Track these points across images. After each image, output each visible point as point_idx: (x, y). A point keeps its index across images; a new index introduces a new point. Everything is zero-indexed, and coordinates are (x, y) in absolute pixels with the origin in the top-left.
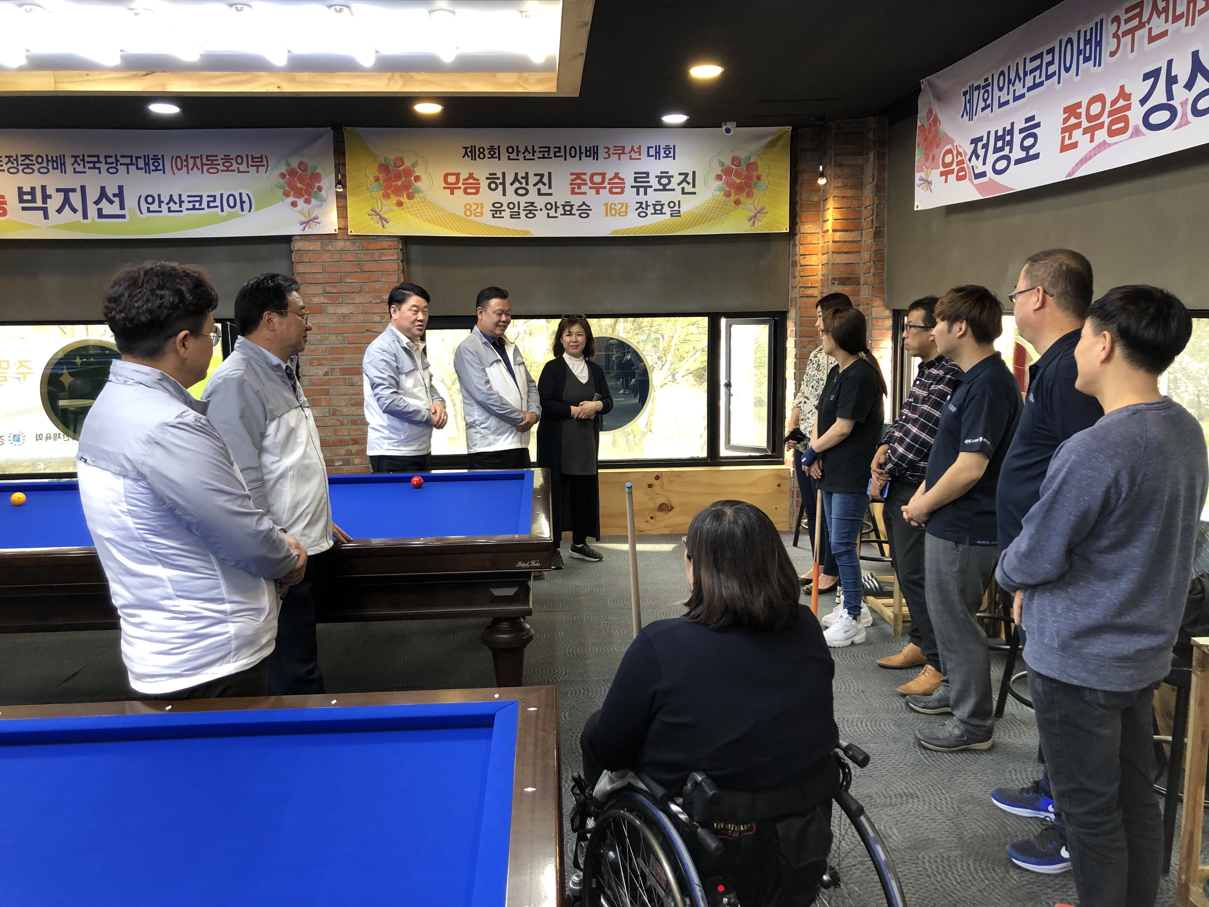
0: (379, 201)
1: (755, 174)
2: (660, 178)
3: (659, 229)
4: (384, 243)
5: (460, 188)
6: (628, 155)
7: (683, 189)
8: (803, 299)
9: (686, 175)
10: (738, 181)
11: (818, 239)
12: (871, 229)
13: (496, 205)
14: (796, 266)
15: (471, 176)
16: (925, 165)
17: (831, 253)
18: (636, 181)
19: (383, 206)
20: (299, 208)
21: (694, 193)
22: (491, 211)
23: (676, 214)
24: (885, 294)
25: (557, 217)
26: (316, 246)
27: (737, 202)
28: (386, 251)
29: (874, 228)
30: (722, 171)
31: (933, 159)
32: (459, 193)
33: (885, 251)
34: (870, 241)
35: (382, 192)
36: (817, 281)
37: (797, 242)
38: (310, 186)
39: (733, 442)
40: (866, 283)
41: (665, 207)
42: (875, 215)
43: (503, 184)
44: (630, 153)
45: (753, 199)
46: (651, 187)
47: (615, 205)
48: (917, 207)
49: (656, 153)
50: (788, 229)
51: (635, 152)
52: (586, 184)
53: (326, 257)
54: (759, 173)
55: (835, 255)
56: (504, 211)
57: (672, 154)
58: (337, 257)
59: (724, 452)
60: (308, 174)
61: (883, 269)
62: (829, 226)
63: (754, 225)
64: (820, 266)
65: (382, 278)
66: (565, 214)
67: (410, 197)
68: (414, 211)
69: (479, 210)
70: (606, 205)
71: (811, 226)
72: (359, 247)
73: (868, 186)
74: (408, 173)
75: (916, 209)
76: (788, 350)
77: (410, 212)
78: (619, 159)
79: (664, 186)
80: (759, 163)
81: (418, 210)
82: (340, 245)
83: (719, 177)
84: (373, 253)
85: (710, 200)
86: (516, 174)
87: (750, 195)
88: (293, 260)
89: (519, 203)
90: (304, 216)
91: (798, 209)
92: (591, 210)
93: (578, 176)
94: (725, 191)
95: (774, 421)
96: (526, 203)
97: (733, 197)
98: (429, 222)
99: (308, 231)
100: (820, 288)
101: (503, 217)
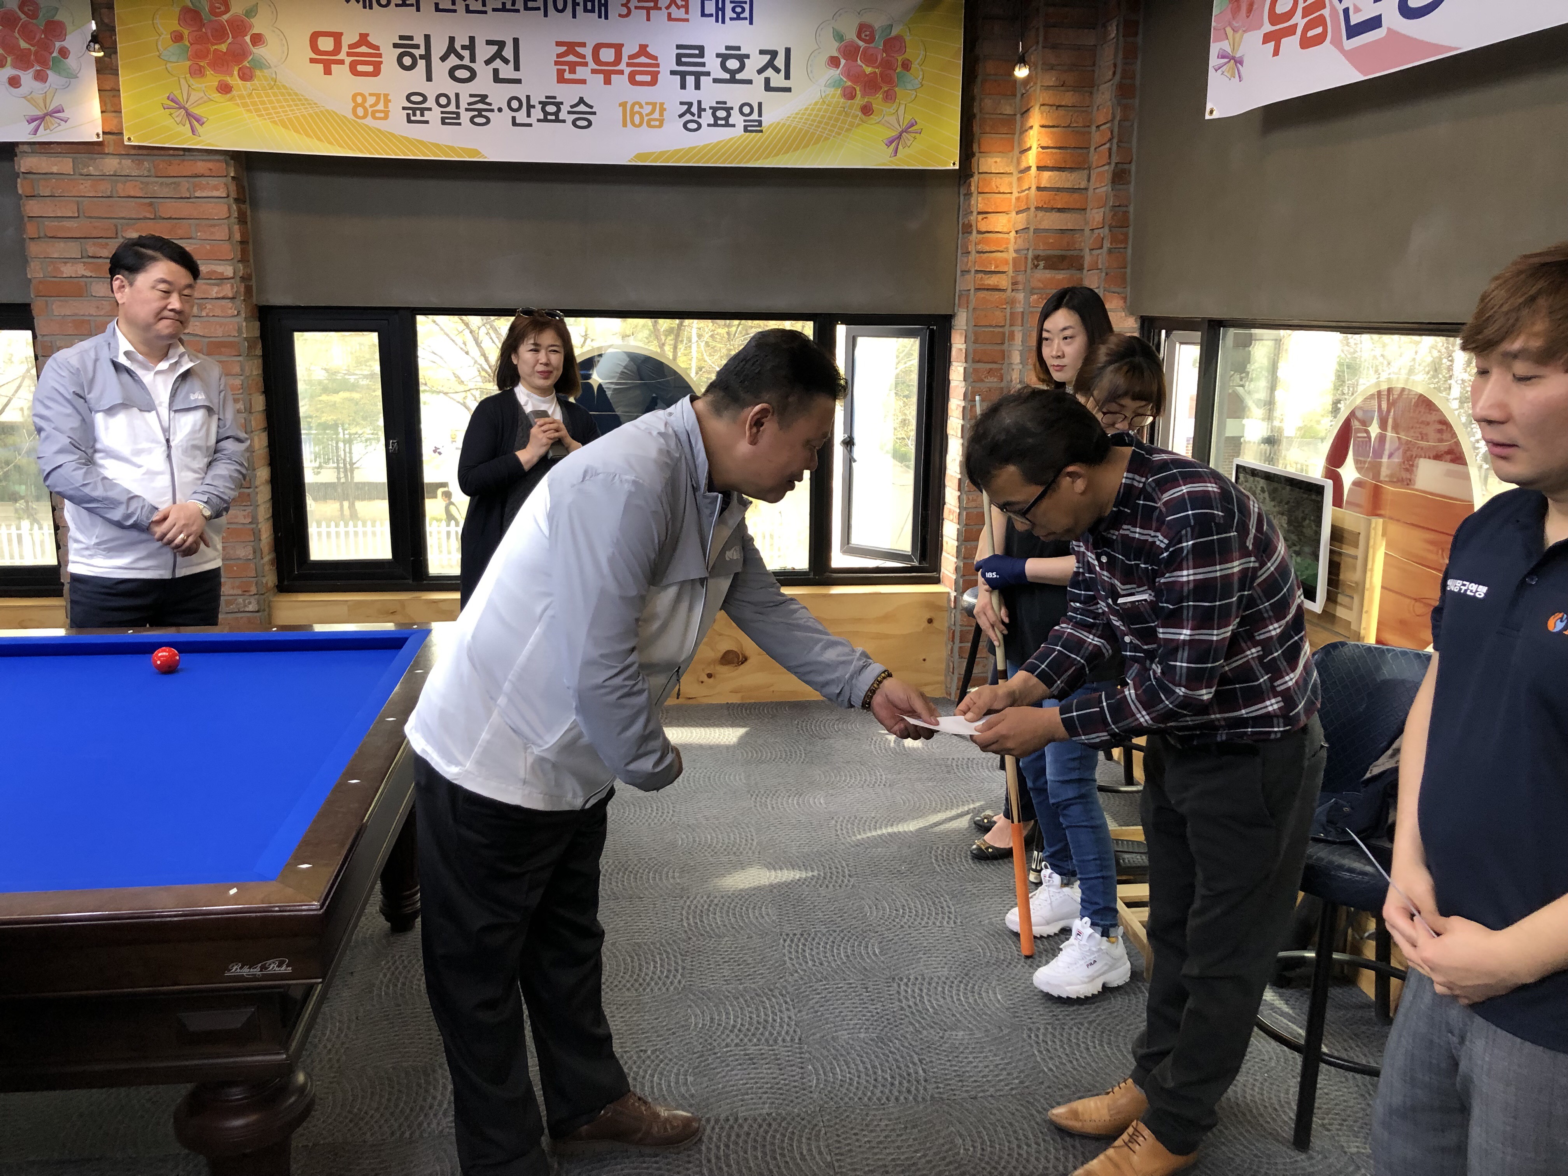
0: (183, 81)
1: (900, 59)
2: (724, 58)
3: (723, 154)
4: (200, 164)
5: (342, 62)
6: (665, 12)
7: (767, 81)
8: (982, 294)
9: (774, 54)
10: (868, 70)
11: (1011, 184)
12: (1106, 167)
13: (414, 98)
14: (971, 233)
15: (363, 39)
16: (1230, 24)
17: (1033, 209)
18: (679, 63)
19: (193, 93)
20: (23, 90)
21: (789, 90)
22: (404, 108)
23: (753, 127)
24: (1129, 289)
25: (530, 125)
26: (63, 165)
27: (867, 110)
28: (204, 181)
29: (1113, 165)
30: (839, 50)
31: (1250, 10)
32: (341, 72)
33: (1131, 209)
34: (1104, 189)
35: (189, 63)
36: (1006, 262)
37: (973, 188)
38: (45, 47)
39: (857, 539)
40: (1094, 267)
41: (735, 113)
42: (1115, 141)
43: (427, 57)
44: (667, 8)
45: (895, 106)
46: (708, 74)
47: (641, 107)
48: (1211, 112)
49: (717, 9)
50: (957, 163)
51: (678, 7)
52: (586, 64)
53: (85, 188)
54: (906, 56)
55: (1040, 214)
56: (430, 109)
57: (746, 14)
58: (105, 188)
59: (839, 560)
60: (41, 22)
61: (1125, 241)
62: (1031, 159)
63: (896, 152)
64: (1013, 234)
65: (197, 233)
66: (545, 120)
67: (246, 76)
68: (254, 104)
69: (381, 107)
70: (623, 105)
71: (998, 160)
72: (149, 171)
73: (1103, 87)
74: (239, 27)
75: (1208, 117)
76: (953, 384)
77: (245, 105)
78: (648, 19)
79: (733, 73)
80: (908, 38)
81: (263, 103)
82: (111, 164)
83: (834, 62)
84: (178, 184)
85: (816, 103)
86: (452, 40)
87: (889, 97)
88: (20, 192)
89: (457, 95)
90: (36, 106)
91: (976, 129)
92: (594, 113)
93: (571, 47)
94: (845, 89)
95: (925, 506)
96: (471, 96)
97: (859, 100)
98: (285, 126)
99: (42, 136)
100: (1011, 273)
101: (427, 122)
